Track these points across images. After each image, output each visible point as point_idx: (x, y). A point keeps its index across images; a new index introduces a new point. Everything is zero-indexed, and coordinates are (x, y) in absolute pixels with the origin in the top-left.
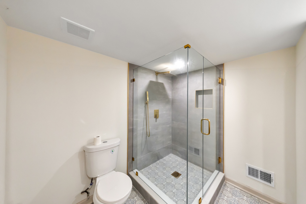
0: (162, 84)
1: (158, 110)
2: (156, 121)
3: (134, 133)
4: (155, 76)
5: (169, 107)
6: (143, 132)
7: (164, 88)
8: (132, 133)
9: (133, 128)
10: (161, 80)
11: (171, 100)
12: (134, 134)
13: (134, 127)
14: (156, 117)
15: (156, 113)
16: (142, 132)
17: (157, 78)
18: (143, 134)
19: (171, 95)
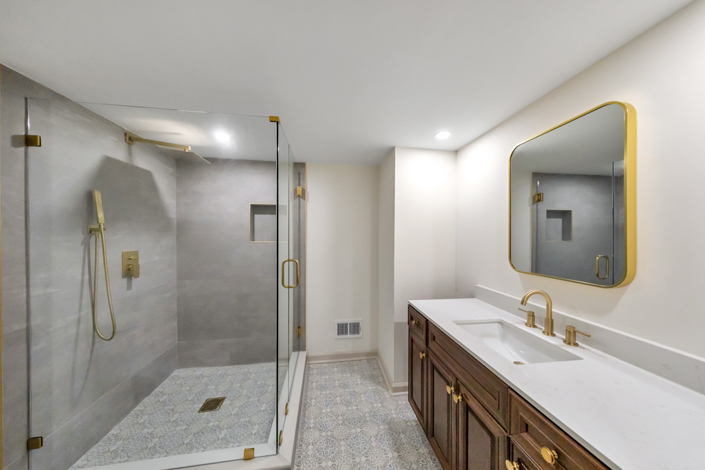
0: (148, 174)
1: (136, 253)
2: (129, 287)
3: (33, 343)
4: (124, 145)
5: (169, 241)
6: (77, 333)
7: (153, 187)
8: (24, 346)
9: (28, 329)
10: (143, 161)
11: (175, 223)
12: (34, 349)
13: (34, 322)
14: (130, 272)
15: (130, 262)
16: (74, 331)
17: (130, 153)
18: (76, 340)
19: (175, 210)
